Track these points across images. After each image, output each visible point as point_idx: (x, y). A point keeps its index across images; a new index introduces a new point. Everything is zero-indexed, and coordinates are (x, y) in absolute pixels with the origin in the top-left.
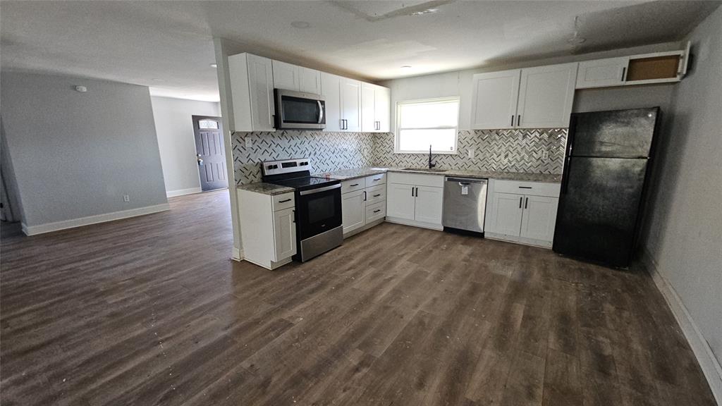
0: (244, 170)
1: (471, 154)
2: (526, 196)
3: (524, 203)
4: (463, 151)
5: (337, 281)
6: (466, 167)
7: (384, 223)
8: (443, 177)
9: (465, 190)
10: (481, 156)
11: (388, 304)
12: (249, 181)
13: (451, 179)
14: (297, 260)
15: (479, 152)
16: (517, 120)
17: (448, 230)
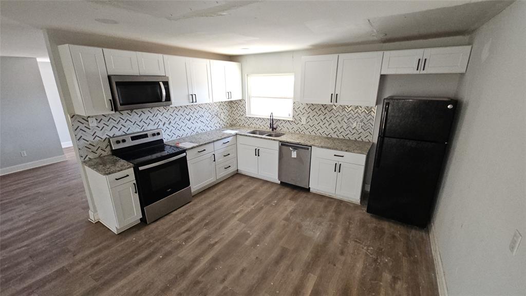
0: (90, 147)
1: (304, 121)
2: (340, 163)
3: (338, 168)
4: (298, 118)
5: (168, 248)
6: (300, 131)
7: (237, 174)
8: (278, 142)
9: (294, 154)
10: (311, 123)
11: (200, 278)
12: (97, 155)
13: (283, 144)
14: (144, 222)
15: (309, 120)
16: (335, 97)
17: (283, 184)
